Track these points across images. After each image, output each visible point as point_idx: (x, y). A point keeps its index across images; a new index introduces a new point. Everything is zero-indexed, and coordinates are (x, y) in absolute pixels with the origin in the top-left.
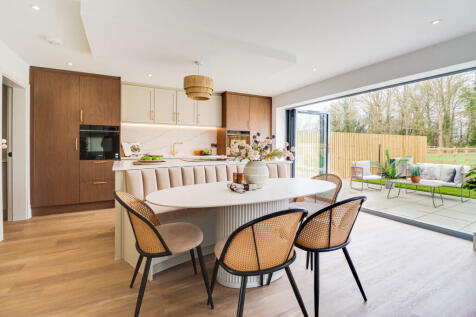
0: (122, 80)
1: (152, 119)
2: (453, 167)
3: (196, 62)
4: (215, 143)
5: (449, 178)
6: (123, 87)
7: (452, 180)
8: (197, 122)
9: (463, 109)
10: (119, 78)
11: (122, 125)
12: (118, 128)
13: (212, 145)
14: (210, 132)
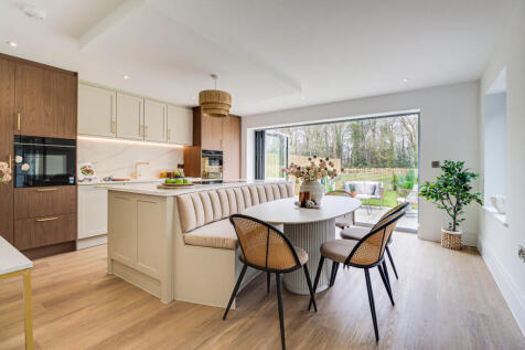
0: (80, 78)
1: (113, 130)
2: (373, 183)
3: (213, 76)
4: (182, 163)
5: (371, 192)
6: (79, 86)
7: (373, 194)
8: (168, 138)
9: (350, 137)
10: (76, 74)
11: (79, 138)
12: (74, 142)
13: (179, 166)
14: (174, 150)
